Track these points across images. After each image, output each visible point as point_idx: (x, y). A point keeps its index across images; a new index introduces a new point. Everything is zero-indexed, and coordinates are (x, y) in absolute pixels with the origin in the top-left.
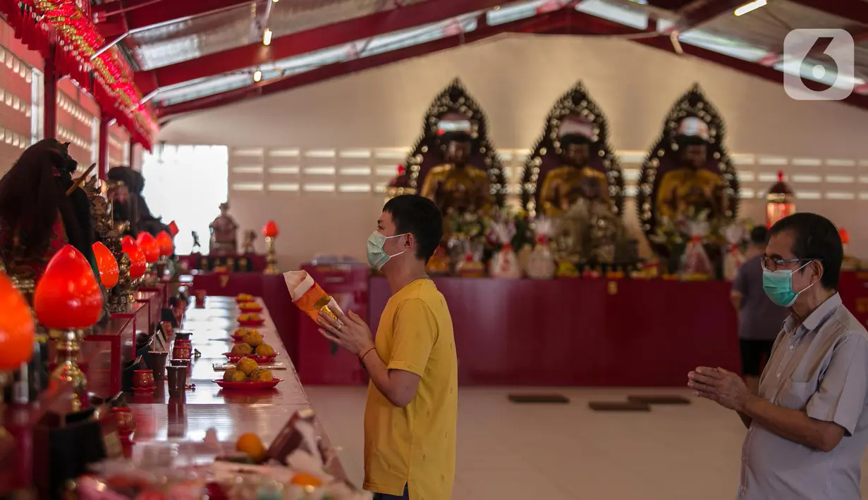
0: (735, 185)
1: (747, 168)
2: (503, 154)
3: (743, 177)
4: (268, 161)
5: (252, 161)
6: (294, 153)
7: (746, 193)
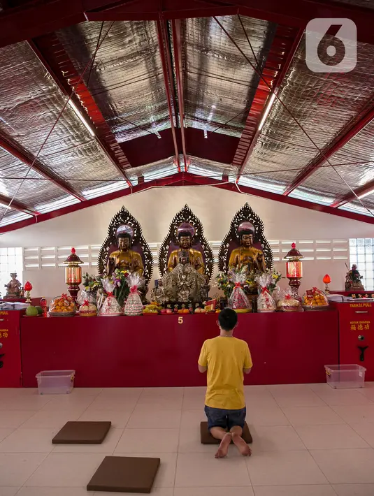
0: (270, 255)
1: (276, 246)
2: (151, 245)
3: (274, 251)
4: (41, 253)
5: (33, 253)
6: (53, 248)
7: (275, 259)
